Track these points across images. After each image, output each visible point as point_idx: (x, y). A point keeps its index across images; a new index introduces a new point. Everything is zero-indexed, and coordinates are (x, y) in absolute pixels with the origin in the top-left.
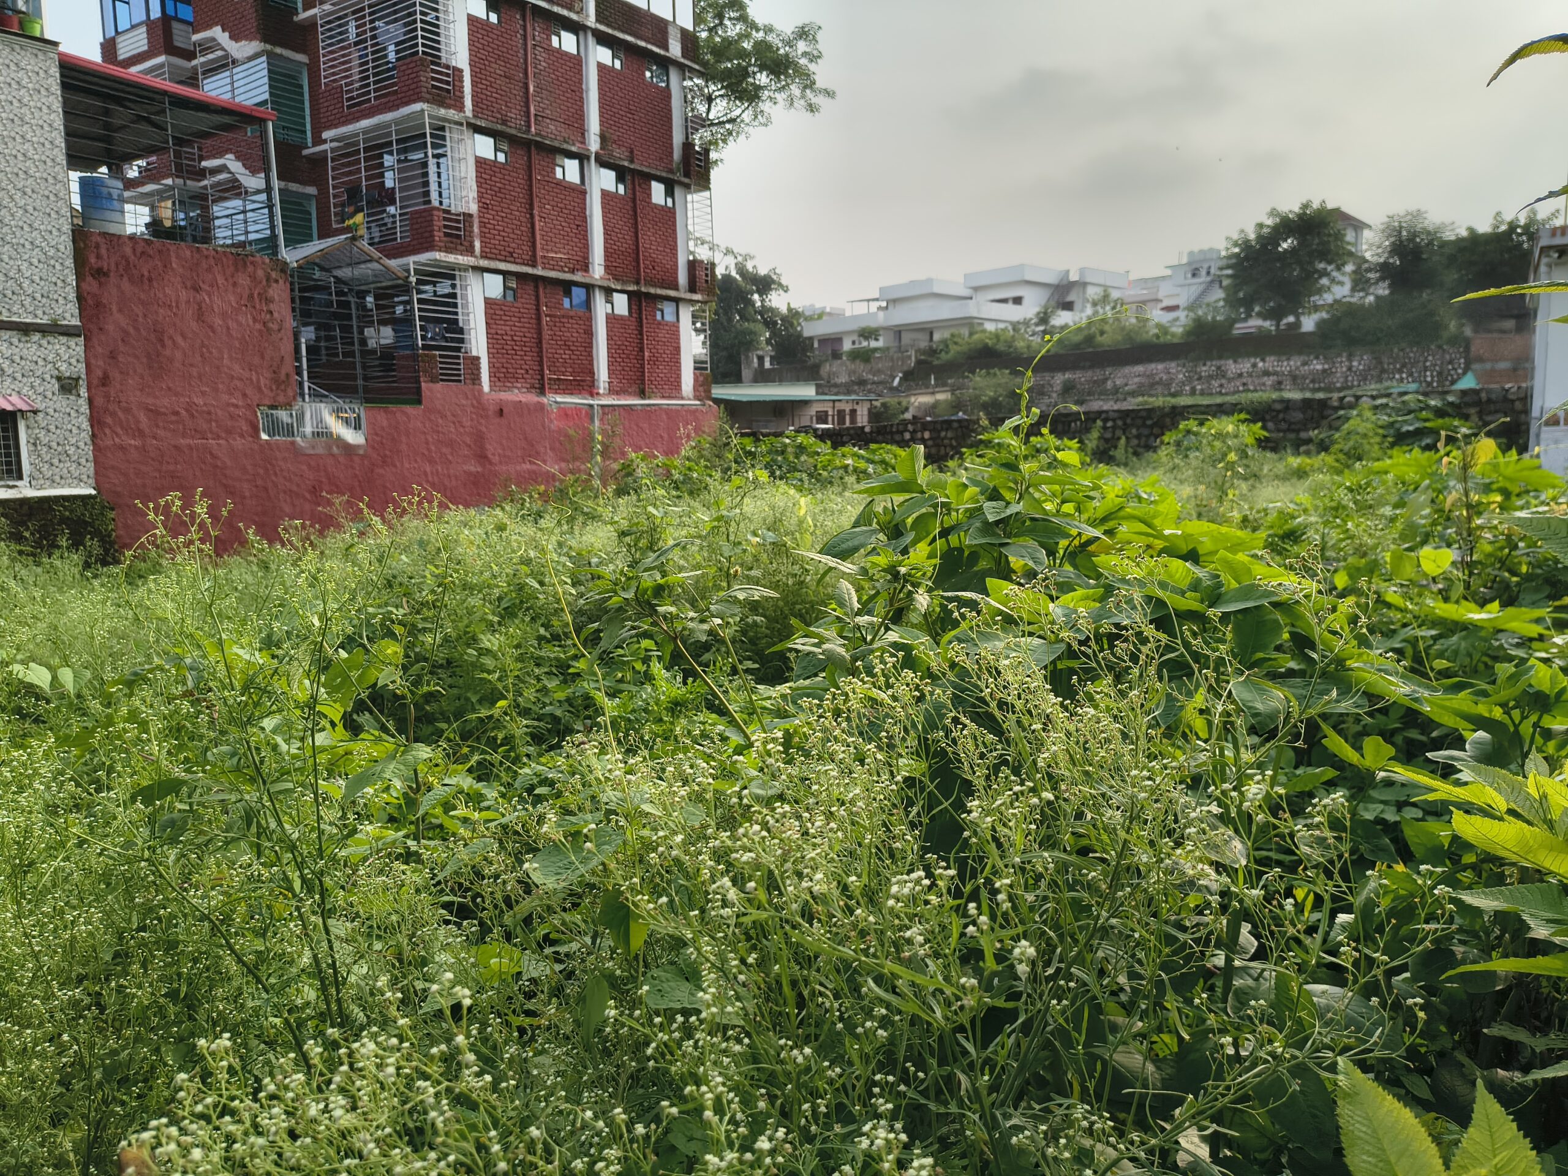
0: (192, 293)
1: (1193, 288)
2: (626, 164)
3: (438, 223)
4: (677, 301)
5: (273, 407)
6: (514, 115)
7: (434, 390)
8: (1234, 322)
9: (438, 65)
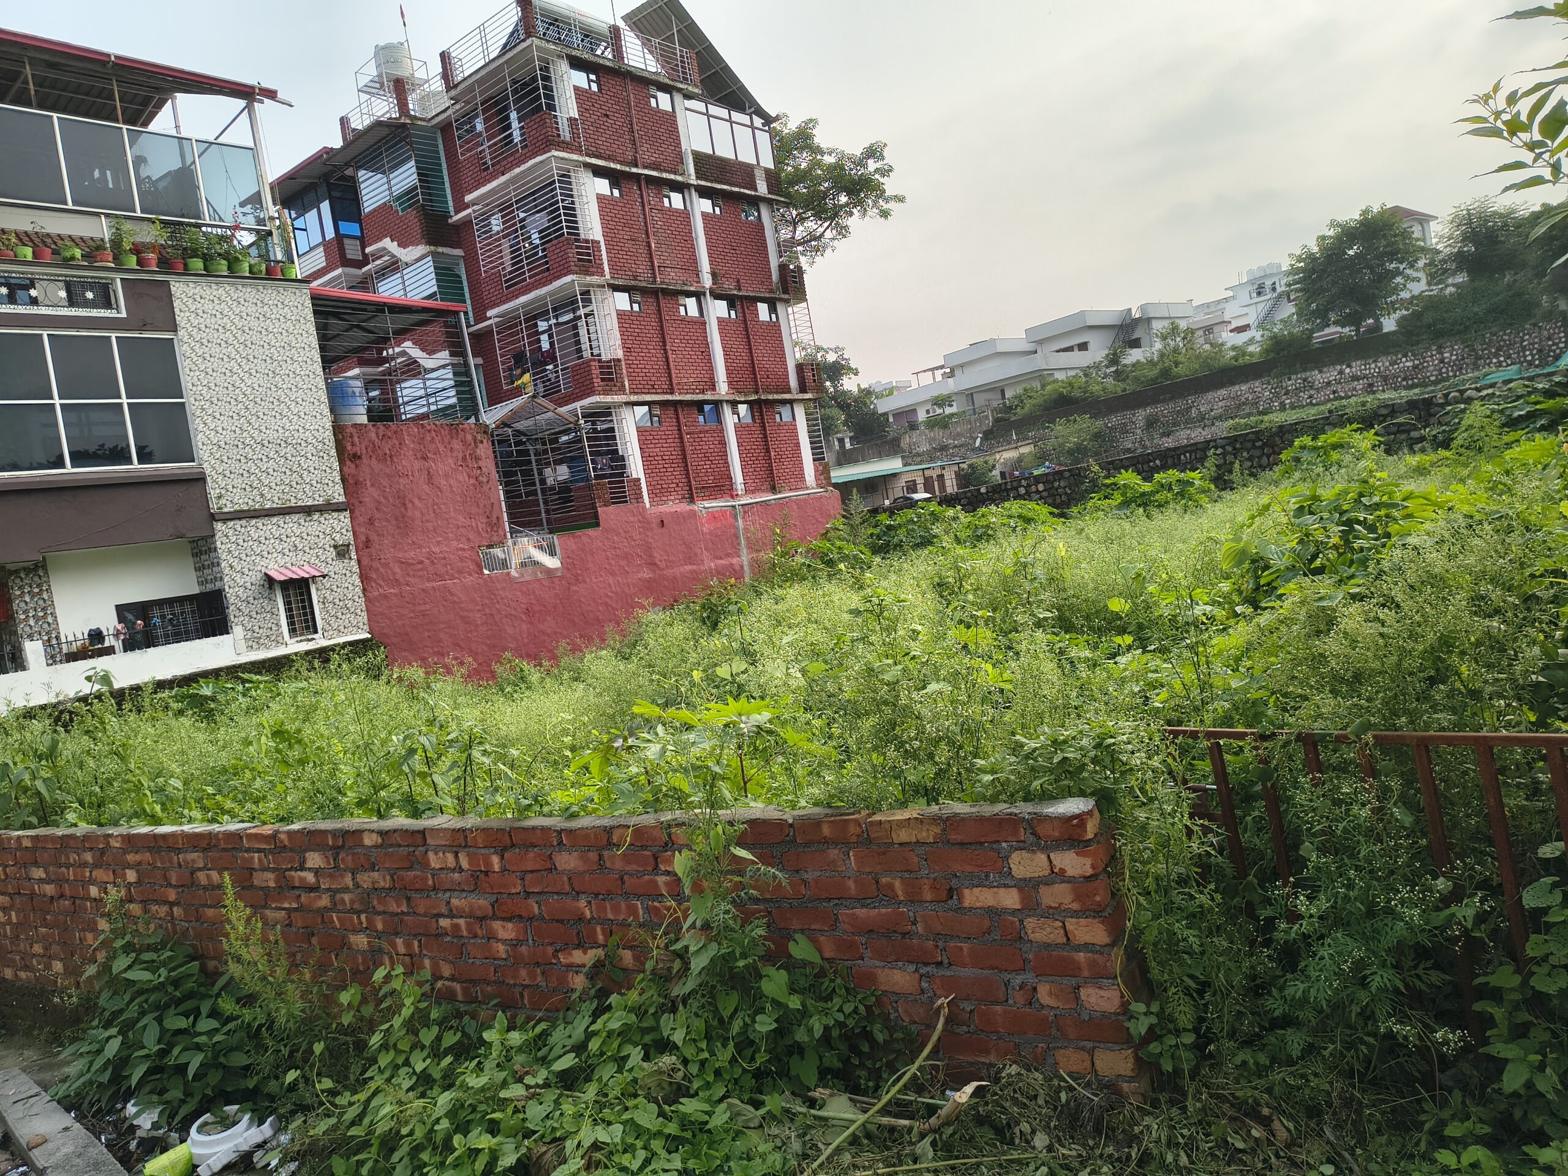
0: (423, 462)
1: (1260, 307)
2: (735, 293)
3: (596, 372)
4: (791, 402)
5: (490, 546)
6: (643, 270)
7: (607, 513)
8: (1312, 331)
9: (578, 240)
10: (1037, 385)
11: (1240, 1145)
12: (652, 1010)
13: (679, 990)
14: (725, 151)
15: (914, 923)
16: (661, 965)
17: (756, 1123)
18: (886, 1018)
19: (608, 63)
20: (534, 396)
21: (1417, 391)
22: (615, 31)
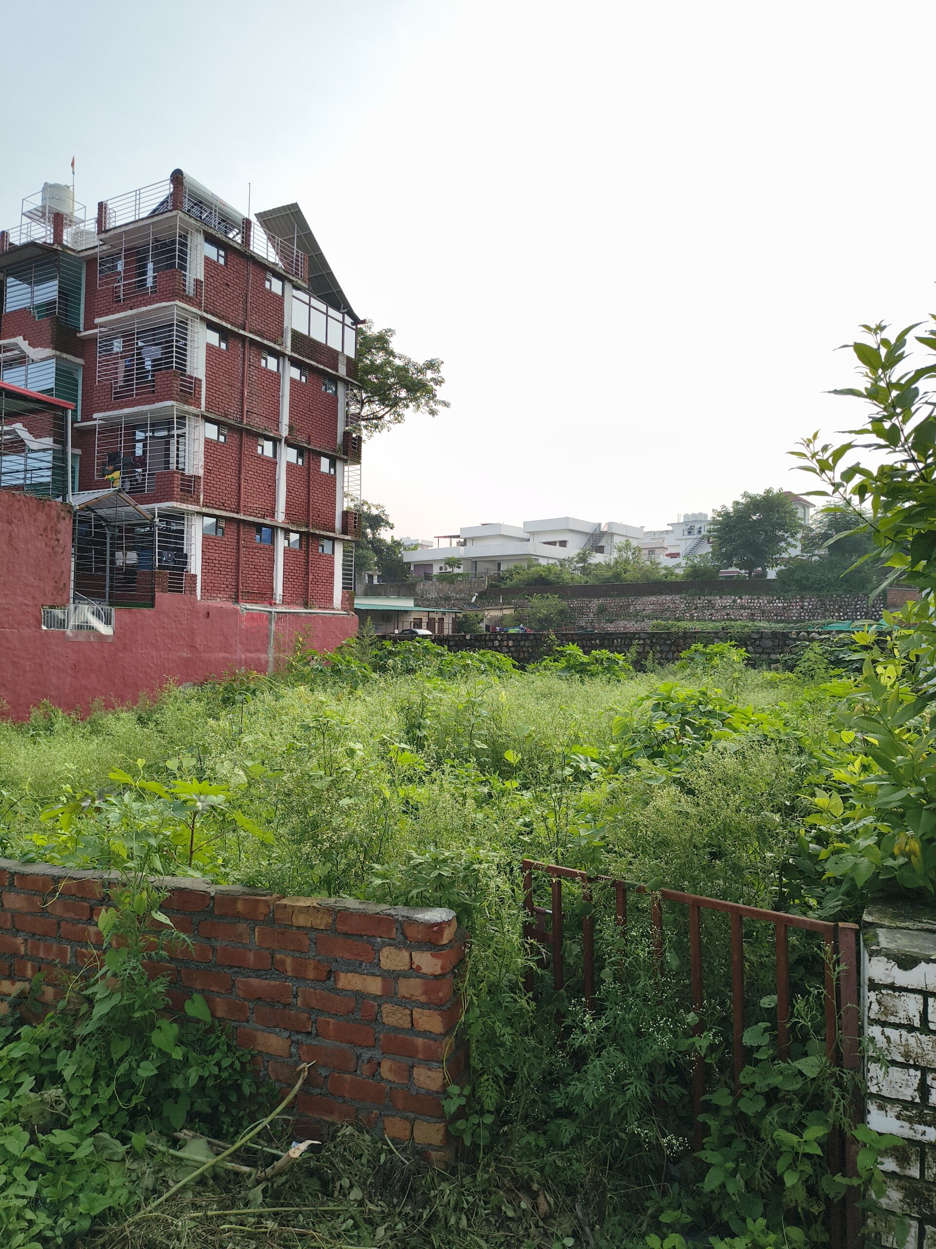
0: (7, 525)
1: (689, 542)
2: (305, 445)
3: (177, 482)
4: (333, 540)
5: (52, 607)
6: (233, 410)
7: (163, 598)
8: (720, 568)
9: (184, 375)
10: (525, 565)
11: (510, 1214)
12: (54, 1045)
13: (81, 1031)
14: (318, 335)
15: (295, 996)
16: (71, 1007)
17: (120, 1157)
18: (256, 1074)
19: (236, 246)
20: (119, 491)
21: (782, 625)
22: (247, 223)
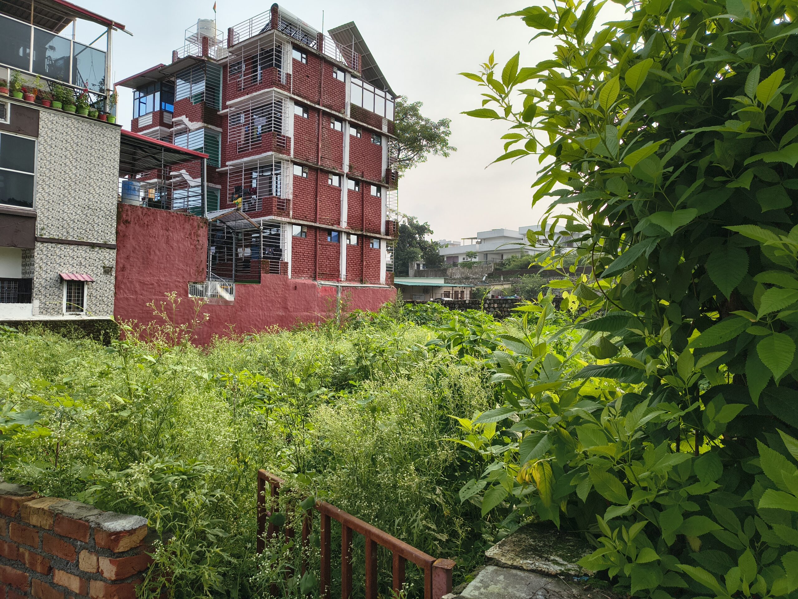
0: (166, 232)
2: (360, 178)
3: (275, 203)
4: (380, 239)
5: (195, 283)
6: (312, 157)
7: (266, 277)
9: (280, 135)
10: (519, 255)
14: (368, 107)
15: (31, 586)
19: (313, 51)
20: (238, 210)
22: (320, 37)
